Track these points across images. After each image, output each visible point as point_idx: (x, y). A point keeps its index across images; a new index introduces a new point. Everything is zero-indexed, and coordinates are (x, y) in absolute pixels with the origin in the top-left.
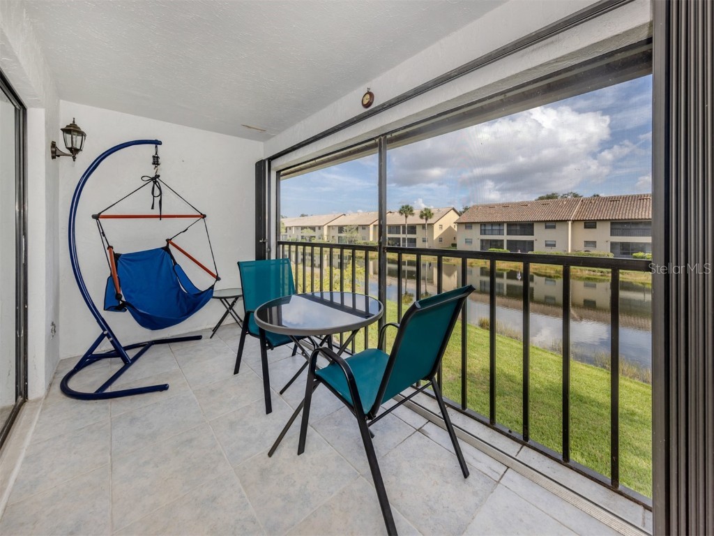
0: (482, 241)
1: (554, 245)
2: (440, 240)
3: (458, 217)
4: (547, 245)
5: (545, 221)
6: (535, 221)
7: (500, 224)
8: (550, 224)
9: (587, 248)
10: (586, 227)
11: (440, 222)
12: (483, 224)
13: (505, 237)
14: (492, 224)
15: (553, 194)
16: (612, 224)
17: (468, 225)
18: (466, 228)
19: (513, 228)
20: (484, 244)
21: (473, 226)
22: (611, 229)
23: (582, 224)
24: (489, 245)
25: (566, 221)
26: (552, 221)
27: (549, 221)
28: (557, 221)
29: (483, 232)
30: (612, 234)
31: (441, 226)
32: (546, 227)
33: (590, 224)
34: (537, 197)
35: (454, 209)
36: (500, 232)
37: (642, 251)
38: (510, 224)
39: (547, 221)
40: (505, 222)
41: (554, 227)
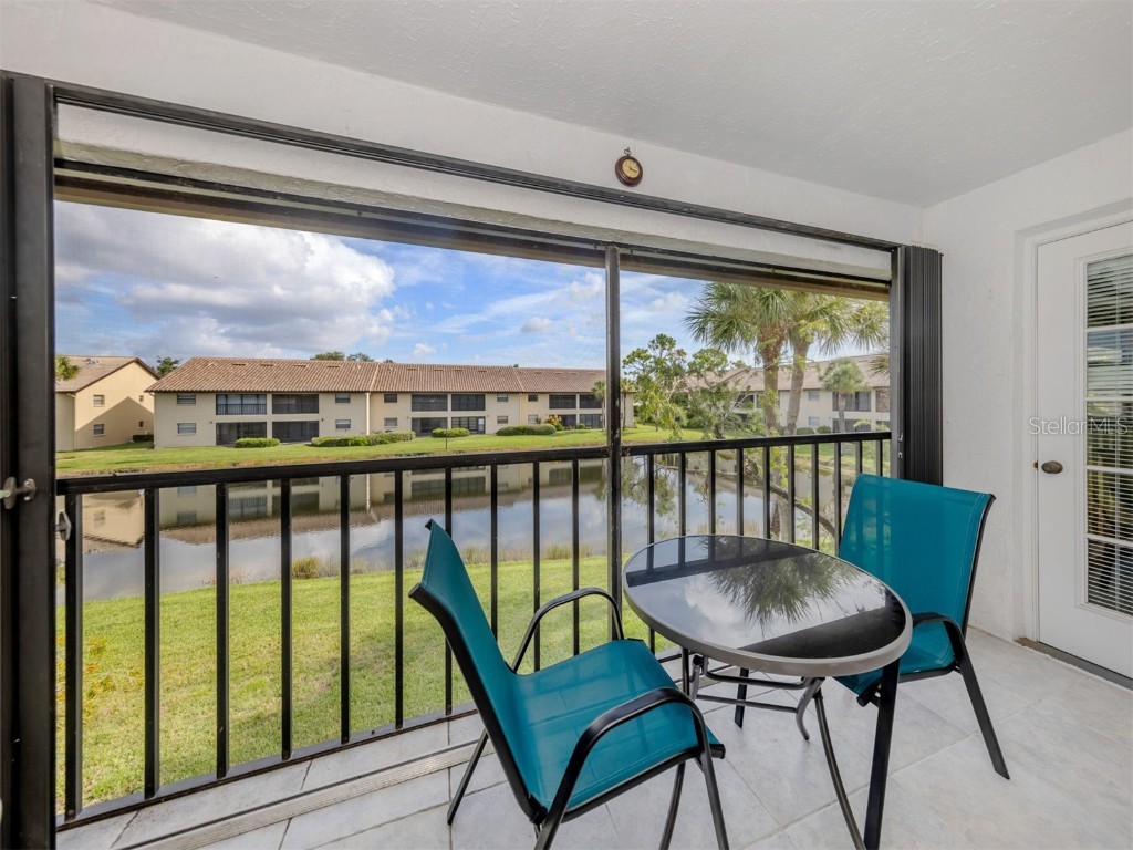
0: (220, 426)
1: (348, 426)
2: (98, 428)
3: (154, 381)
4: (338, 427)
5: (335, 392)
6: (321, 392)
7: (259, 394)
8: (343, 397)
9: (389, 428)
10: (386, 401)
11: (97, 388)
12: (219, 394)
13: (270, 418)
14: (243, 394)
15: (336, 353)
16: (413, 396)
17: (185, 396)
18: (179, 401)
19: (285, 402)
20: (225, 431)
21: (199, 398)
22: (413, 403)
23: (382, 397)
24: (234, 432)
25: (363, 392)
26: (345, 392)
27: (342, 392)
28: (352, 392)
29: (223, 409)
30: (413, 410)
31: (100, 399)
32: (337, 401)
33: (391, 397)
34: (314, 356)
35: (138, 362)
36: (259, 409)
37: (439, 426)
38: (278, 396)
39: (338, 392)
40: (269, 392)
41: (348, 400)
